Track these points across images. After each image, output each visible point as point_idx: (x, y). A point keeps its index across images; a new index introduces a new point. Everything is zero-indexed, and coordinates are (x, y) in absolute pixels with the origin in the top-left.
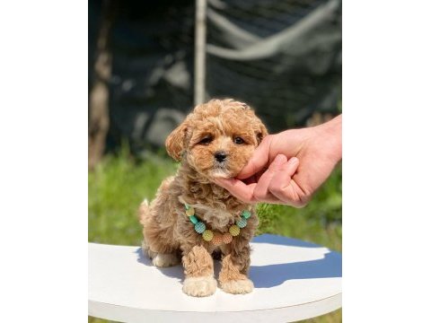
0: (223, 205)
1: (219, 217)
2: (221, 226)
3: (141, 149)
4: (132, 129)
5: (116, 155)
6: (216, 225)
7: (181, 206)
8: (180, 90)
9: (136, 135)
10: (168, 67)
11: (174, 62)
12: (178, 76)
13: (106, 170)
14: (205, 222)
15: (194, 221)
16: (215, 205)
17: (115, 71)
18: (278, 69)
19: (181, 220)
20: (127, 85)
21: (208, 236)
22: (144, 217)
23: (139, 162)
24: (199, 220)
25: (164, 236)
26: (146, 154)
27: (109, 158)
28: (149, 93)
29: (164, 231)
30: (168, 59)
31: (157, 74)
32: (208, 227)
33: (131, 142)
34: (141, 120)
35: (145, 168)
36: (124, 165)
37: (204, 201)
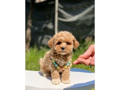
0: (63, 60)
1: (62, 63)
2: (62, 65)
3: (40, 46)
4: (37, 40)
5: (33, 48)
6: (61, 65)
7: (51, 59)
8: (51, 30)
9: (39, 42)
10: (47, 24)
11: (49, 22)
12: (50, 26)
13: (30, 52)
14: (58, 64)
15: (55, 63)
16: (61, 60)
17: (33, 25)
18: (78, 24)
19: (51, 63)
20: (36, 29)
21: (58, 68)
22: (41, 63)
23: (39, 49)
24: (56, 63)
25: (46, 68)
26: (41, 47)
27: (31, 48)
28: (42, 31)
29: (46, 66)
30: (48, 21)
31: (45, 25)
32: (58, 65)
33: (37, 44)
34: (40, 38)
35: (41, 51)
36: (35, 50)
37: (58, 58)
